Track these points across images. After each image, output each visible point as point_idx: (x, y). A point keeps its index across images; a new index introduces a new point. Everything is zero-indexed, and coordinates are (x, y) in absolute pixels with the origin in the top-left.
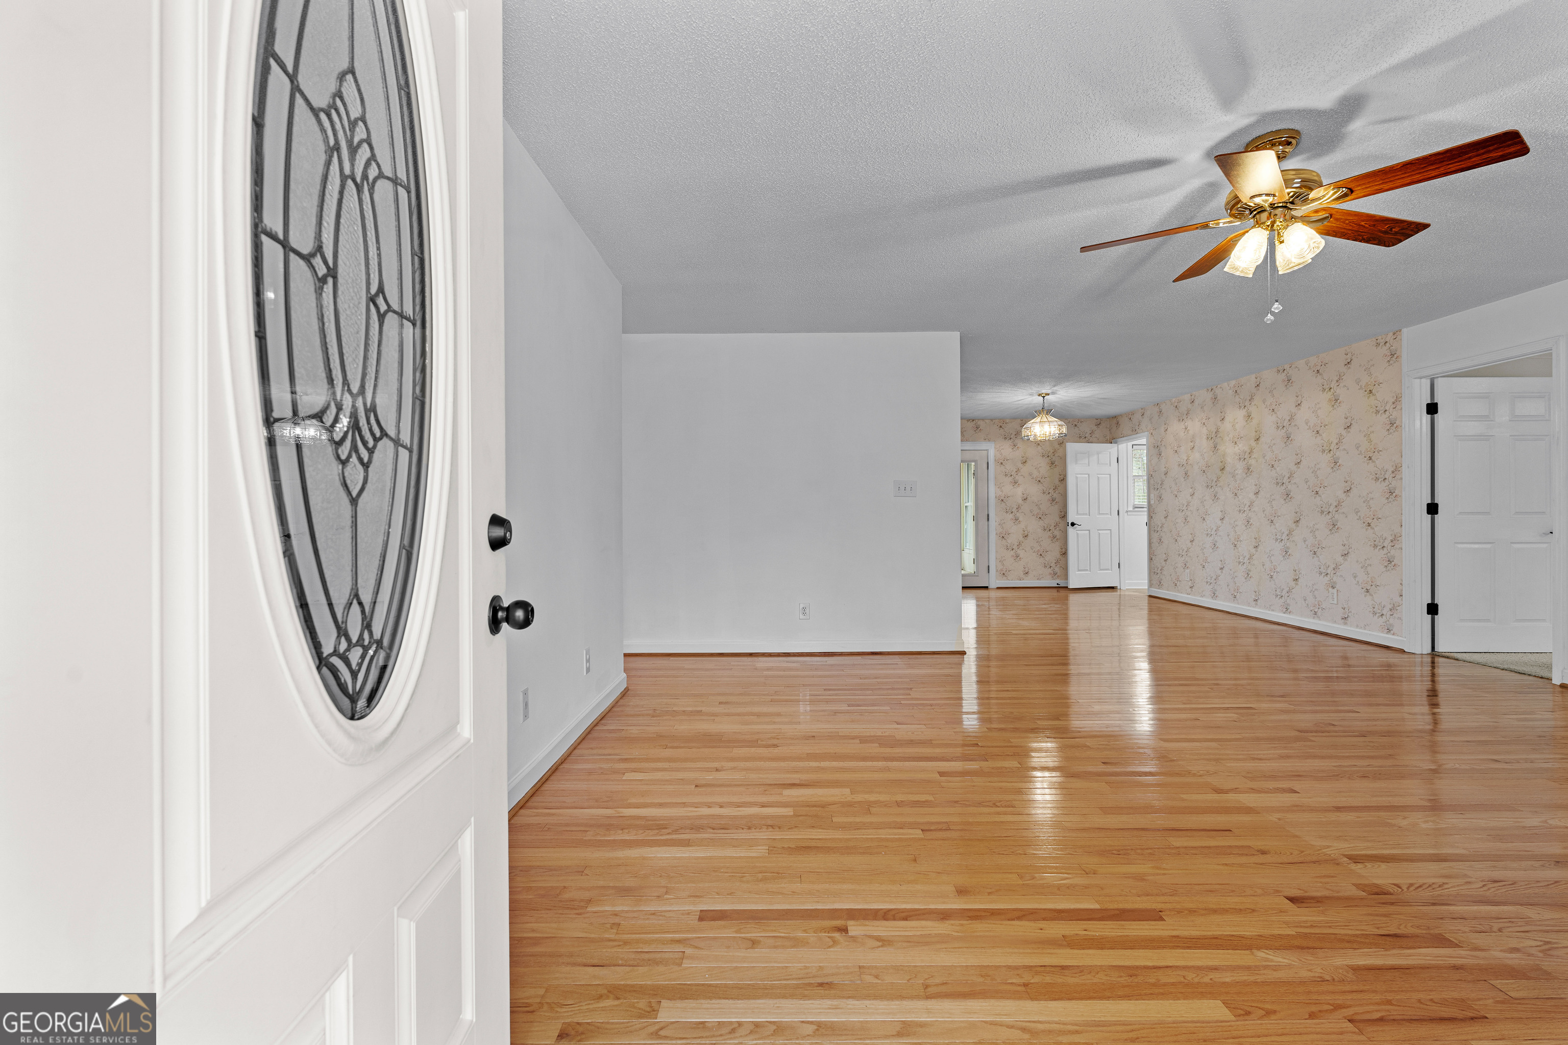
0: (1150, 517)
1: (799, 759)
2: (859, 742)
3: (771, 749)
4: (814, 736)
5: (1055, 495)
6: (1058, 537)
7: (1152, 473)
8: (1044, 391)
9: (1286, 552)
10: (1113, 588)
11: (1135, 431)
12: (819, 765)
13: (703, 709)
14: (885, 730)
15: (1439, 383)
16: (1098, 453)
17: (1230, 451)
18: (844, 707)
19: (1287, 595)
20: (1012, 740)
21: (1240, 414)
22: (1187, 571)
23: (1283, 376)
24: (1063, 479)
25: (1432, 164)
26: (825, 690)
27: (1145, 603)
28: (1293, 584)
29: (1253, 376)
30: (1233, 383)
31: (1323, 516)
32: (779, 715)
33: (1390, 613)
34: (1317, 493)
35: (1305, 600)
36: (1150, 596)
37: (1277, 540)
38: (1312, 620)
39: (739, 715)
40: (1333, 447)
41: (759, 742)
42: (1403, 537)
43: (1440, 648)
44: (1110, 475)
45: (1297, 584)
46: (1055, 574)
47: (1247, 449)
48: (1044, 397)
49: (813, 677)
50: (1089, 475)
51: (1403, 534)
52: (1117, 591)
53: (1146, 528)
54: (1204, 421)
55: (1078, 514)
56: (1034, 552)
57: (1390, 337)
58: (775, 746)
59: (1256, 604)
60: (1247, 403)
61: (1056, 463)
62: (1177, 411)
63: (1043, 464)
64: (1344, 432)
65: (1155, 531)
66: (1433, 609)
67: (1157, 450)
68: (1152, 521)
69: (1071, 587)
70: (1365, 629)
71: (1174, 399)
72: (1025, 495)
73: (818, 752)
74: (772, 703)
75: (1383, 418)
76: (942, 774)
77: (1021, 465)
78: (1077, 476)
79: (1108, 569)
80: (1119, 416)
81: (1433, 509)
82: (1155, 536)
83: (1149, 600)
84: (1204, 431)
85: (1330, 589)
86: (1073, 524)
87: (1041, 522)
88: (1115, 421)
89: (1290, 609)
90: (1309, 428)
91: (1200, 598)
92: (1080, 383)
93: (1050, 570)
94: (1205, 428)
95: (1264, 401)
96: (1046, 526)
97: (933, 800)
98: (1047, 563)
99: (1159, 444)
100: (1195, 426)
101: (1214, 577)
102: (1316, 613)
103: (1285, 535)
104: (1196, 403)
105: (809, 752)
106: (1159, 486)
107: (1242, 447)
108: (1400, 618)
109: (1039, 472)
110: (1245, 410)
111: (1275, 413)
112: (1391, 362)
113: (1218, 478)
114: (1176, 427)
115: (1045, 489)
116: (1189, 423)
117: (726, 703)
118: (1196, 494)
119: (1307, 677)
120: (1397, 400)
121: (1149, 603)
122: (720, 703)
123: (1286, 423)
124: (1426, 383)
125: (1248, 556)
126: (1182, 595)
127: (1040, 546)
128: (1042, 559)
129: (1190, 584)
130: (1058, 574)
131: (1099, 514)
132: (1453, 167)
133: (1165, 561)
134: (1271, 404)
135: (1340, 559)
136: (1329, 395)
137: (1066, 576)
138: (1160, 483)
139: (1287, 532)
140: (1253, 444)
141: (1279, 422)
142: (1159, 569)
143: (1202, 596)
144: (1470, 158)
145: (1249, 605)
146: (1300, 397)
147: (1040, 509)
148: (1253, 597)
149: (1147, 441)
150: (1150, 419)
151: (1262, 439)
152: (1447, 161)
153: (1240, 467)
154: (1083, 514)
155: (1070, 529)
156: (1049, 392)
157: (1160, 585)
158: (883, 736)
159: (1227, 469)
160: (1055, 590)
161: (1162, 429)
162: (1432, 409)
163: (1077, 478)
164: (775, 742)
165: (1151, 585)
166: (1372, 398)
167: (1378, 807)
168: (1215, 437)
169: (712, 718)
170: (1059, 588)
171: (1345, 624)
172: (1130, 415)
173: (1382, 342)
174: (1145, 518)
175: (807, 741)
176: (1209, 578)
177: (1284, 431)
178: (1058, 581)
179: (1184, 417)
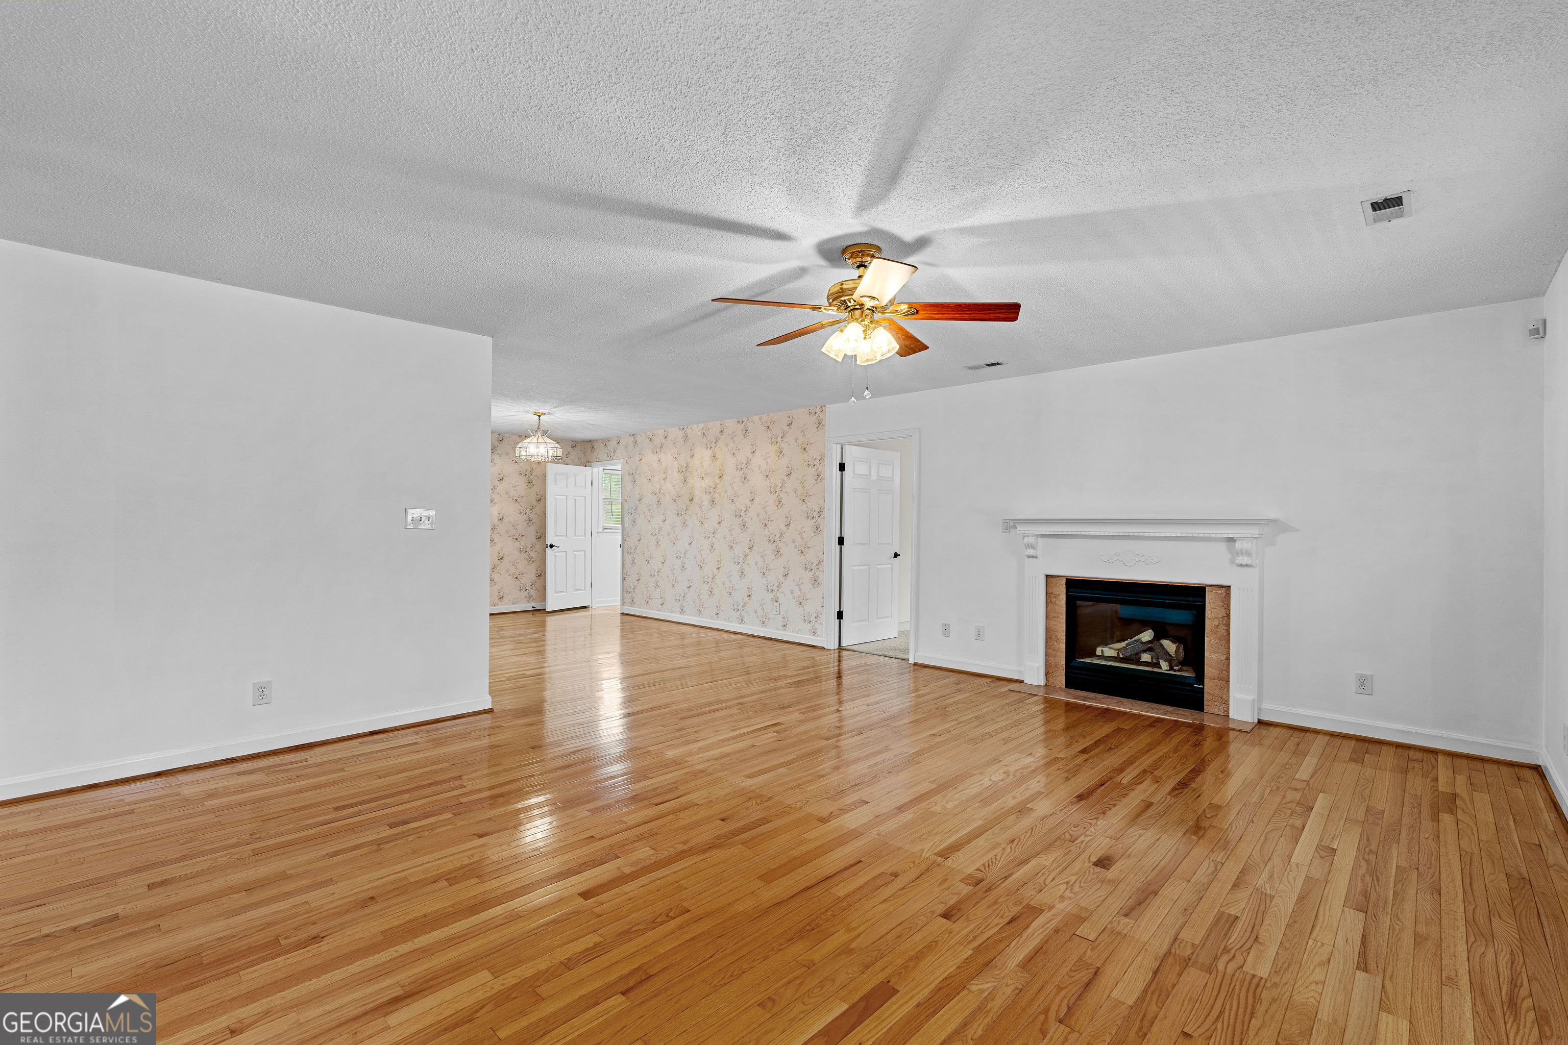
0: (624, 540)
1: (372, 948)
2: (446, 884)
3: (314, 948)
4: (372, 898)
5: (532, 516)
6: (534, 559)
7: (626, 498)
8: (541, 411)
9: (742, 573)
10: (585, 607)
11: (610, 457)
12: (415, 947)
13: (119, 910)
14: (470, 852)
15: (847, 448)
16: (575, 476)
17: (698, 485)
18: (387, 832)
19: (742, 608)
20: (625, 819)
21: (709, 453)
22: (659, 590)
23: (741, 427)
24: (541, 499)
25: (970, 311)
26: (336, 809)
27: (618, 620)
28: (747, 599)
29: (718, 423)
30: (701, 426)
31: (770, 544)
32: (284, 877)
33: (815, 620)
34: (766, 525)
35: (756, 612)
36: (623, 614)
37: (735, 563)
38: (760, 629)
39: (205, 899)
40: (778, 489)
41: (283, 942)
42: (825, 562)
43: (844, 644)
44: (585, 497)
45: (750, 600)
46: (530, 597)
47: (712, 485)
48: (539, 416)
49: (301, 791)
50: (567, 496)
51: (825, 560)
52: (589, 610)
53: (620, 550)
54: (676, 455)
55: (556, 535)
56: (510, 575)
57: (818, 410)
58: (316, 939)
59: (718, 617)
60: (713, 445)
61: (533, 483)
62: (651, 443)
63: (521, 482)
64: (786, 478)
65: (628, 553)
66: (840, 615)
67: (632, 477)
68: (626, 543)
69: (548, 609)
70: (798, 633)
71: (649, 433)
72: (501, 515)
73: (396, 923)
74: (257, 857)
75: (812, 471)
76: (585, 895)
77: (498, 483)
78: (556, 497)
79: (582, 590)
80: (596, 440)
81: (841, 541)
82: (628, 558)
83: (621, 620)
84: (676, 464)
85: (775, 603)
86: (551, 546)
87: (517, 543)
88: (589, 445)
89: (745, 620)
90: (761, 472)
91: (671, 614)
92: (581, 408)
93: (525, 594)
94: (676, 462)
95: (727, 445)
96: (522, 547)
97: (602, 940)
98: (522, 586)
99: (634, 472)
100: (667, 458)
101: (683, 595)
102: (763, 623)
103: (741, 559)
104: (669, 438)
105: (383, 928)
106: (633, 511)
107: (708, 482)
108: (821, 624)
109: (516, 491)
110: (711, 451)
111: (736, 457)
112: (819, 429)
113: (687, 508)
114: (650, 458)
115: (522, 509)
116: (662, 456)
117: (164, 883)
118: (667, 521)
119: (790, 684)
120: (822, 458)
121: (622, 623)
122: (151, 887)
123: (744, 466)
124: (839, 447)
125: (711, 577)
126: (653, 611)
127: (516, 568)
128: (517, 582)
129: (660, 601)
130: (534, 597)
131: (575, 535)
132: (978, 316)
133: (638, 580)
134: (732, 449)
135: (782, 579)
136: (775, 447)
137: (543, 598)
138: (634, 508)
139: (743, 557)
140: (718, 481)
141: (738, 464)
142: (632, 588)
143: (671, 612)
144: (989, 314)
145: (712, 618)
146: (754, 446)
147: (516, 529)
148: (715, 611)
149: (623, 467)
150: (626, 448)
151: (724, 477)
152: (978, 311)
153: (706, 499)
154: (561, 536)
155: (549, 550)
156: (546, 412)
157: (632, 602)
158: (472, 864)
159: (696, 500)
160: (530, 615)
161: (637, 459)
162: (842, 467)
163: (556, 499)
164: (314, 930)
165: (623, 603)
166: (806, 454)
167: (916, 798)
168: (685, 470)
169: (152, 923)
170: (534, 611)
171: (785, 630)
172: (606, 442)
173: (813, 411)
174: (619, 540)
175: (367, 911)
176: (678, 596)
177: (742, 472)
178: (533, 604)
179: (658, 450)
